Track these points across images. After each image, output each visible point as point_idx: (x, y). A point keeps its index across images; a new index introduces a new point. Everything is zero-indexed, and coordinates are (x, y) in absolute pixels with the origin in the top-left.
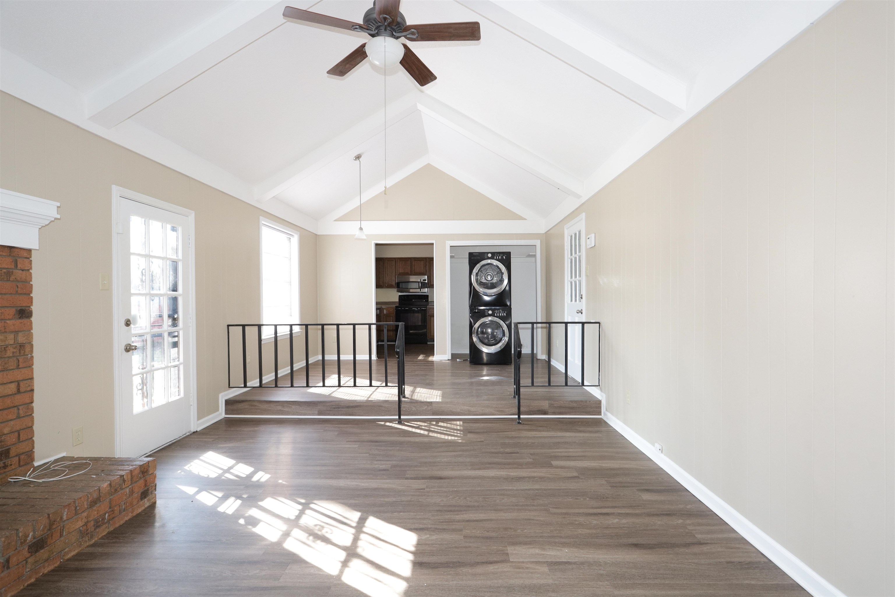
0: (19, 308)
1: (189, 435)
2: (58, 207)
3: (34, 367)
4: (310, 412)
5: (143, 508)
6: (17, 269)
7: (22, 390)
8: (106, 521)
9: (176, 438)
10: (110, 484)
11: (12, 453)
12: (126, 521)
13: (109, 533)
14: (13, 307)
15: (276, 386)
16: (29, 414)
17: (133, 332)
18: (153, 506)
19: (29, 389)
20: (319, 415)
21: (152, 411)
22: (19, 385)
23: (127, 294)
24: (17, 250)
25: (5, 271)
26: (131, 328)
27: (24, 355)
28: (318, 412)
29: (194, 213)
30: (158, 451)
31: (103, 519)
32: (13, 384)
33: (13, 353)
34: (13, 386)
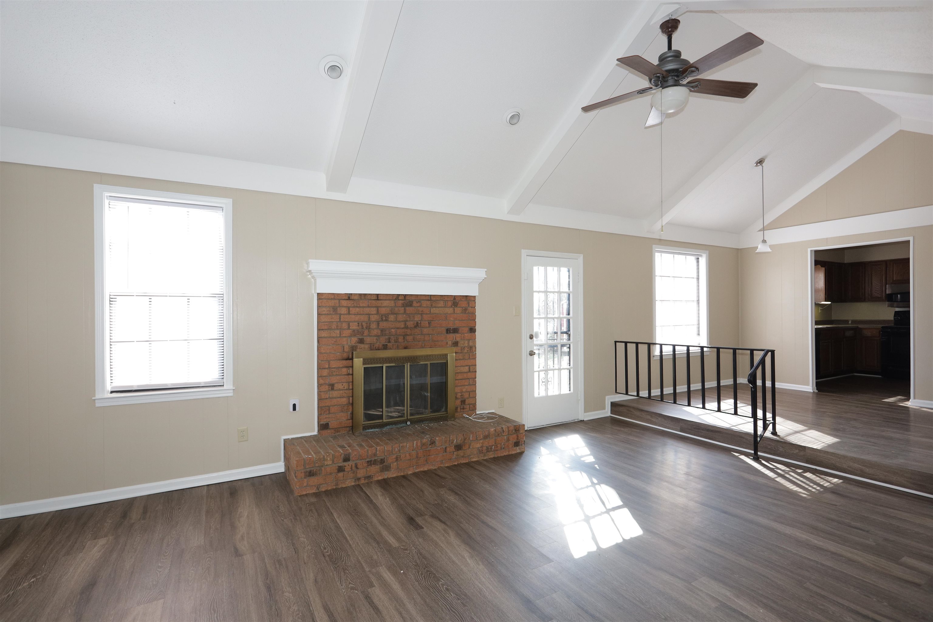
0: (470, 327)
1: (576, 422)
2: (486, 271)
3: (476, 359)
4: (673, 427)
5: (516, 452)
6: (469, 307)
7: (471, 370)
8: (493, 450)
9: (566, 421)
10: (495, 430)
11: (467, 402)
12: (505, 455)
13: (494, 458)
14: (468, 327)
15: (662, 400)
16: (475, 384)
17: (535, 342)
18: (521, 453)
19: (474, 370)
20: (681, 431)
21: (547, 397)
22: (470, 368)
23: (531, 318)
24: (469, 297)
25: (464, 308)
26: (533, 340)
27: (472, 352)
28: (680, 428)
29: (582, 256)
30: (551, 426)
31: (491, 448)
32: (467, 367)
33: (467, 351)
34: (467, 368)
